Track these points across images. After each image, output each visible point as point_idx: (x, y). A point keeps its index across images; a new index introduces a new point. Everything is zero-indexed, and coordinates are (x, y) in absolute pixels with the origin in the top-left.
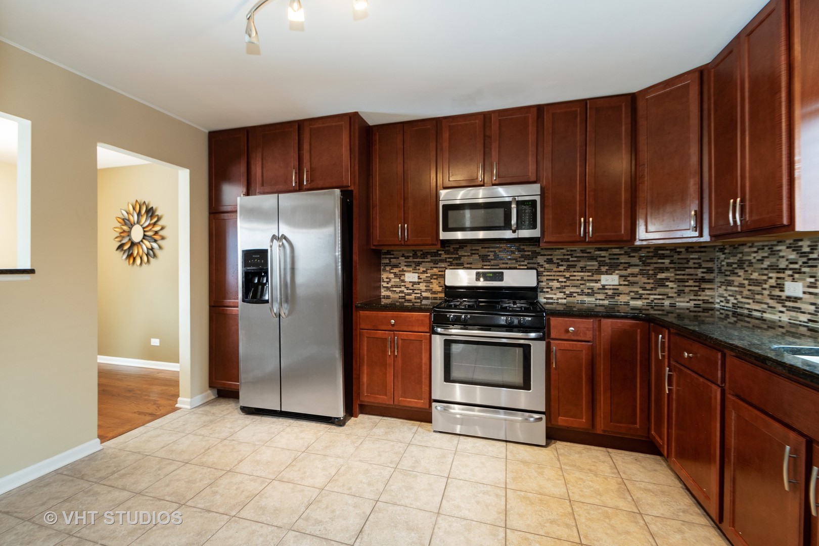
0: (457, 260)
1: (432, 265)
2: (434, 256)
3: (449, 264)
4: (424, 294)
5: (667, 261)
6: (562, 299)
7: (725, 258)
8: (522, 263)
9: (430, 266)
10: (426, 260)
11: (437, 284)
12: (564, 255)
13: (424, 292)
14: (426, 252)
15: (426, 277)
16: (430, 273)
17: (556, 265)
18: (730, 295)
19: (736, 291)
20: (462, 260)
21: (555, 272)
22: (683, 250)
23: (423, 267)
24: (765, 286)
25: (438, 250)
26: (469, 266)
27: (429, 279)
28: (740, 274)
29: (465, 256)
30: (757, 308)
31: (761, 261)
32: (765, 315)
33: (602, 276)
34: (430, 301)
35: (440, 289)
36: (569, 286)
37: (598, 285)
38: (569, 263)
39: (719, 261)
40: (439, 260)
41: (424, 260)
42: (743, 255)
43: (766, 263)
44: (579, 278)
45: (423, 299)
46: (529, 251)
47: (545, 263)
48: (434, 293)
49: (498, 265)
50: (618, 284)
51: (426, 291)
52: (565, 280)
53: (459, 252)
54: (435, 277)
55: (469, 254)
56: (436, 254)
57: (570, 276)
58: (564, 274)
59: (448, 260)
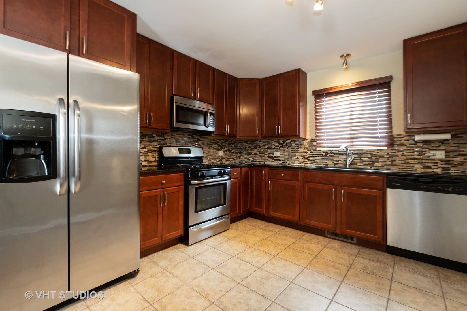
0: (163, 141)
1: (148, 143)
2: (150, 137)
3: (159, 143)
4: (143, 164)
5: (234, 145)
6: (207, 162)
7: (248, 145)
8: (193, 144)
9: (147, 144)
10: (145, 140)
11: (152, 156)
12: (208, 141)
13: (143, 162)
14: (145, 134)
15: (145, 151)
16: (147, 149)
17: (205, 146)
18: (250, 158)
19: (253, 156)
20: (166, 141)
21: (205, 149)
22: (237, 141)
23: (143, 145)
24: (266, 154)
25: (153, 134)
26: (170, 145)
27: (146, 153)
28: (255, 150)
29: (168, 138)
30: (262, 161)
31: (265, 146)
32: (266, 163)
33: (219, 151)
34: (147, 168)
35: (153, 160)
36: (209, 156)
37: (217, 155)
38: (209, 145)
39: (245, 146)
40: (153, 140)
41: (143, 140)
42: (256, 144)
43: (266, 147)
44: (212, 152)
45: (143, 167)
46: (196, 138)
47: (202, 145)
48: (150, 162)
49: (184, 145)
50: (223, 154)
51: (145, 161)
52: (208, 153)
53: (165, 136)
54: (150, 151)
55: (170, 137)
56: (151, 136)
57: (210, 151)
58: (208, 150)
59: (158, 140)
